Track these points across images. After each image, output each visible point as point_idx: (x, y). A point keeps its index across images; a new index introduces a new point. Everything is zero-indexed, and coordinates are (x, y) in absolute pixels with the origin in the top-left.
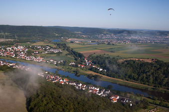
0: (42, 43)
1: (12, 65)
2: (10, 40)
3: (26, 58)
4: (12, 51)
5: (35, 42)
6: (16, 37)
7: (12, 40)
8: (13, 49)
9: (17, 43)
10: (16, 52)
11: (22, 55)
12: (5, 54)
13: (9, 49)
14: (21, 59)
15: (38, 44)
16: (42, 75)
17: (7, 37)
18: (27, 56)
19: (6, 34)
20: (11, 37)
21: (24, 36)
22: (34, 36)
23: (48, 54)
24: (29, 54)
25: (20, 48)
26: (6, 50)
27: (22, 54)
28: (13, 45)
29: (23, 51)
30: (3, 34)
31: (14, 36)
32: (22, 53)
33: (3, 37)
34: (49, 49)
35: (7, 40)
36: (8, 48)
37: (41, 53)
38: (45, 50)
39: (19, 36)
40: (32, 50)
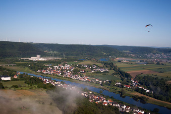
0: (89, 62)
1: (57, 83)
2: (58, 58)
3: (71, 76)
4: (59, 70)
5: (82, 61)
6: (64, 56)
7: (60, 59)
8: (60, 67)
9: (64, 62)
10: (62, 70)
11: (69, 74)
12: (52, 73)
13: (56, 68)
14: (67, 77)
15: (85, 63)
16: (86, 95)
17: (55, 55)
18: (73, 75)
19: (55, 52)
20: (59, 56)
21: (72, 55)
22: (82, 54)
23: (94, 73)
24: (75, 72)
25: (67, 66)
26: (53, 68)
27: (68, 73)
28: (60, 63)
29: (70, 70)
30: (52, 52)
31: (62, 54)
32: (69, 71)
33: (52, 56)
34: (96, 68)
35: (56, 58)
36: (55, 67)
37: (88, 72)
38: (92, 69)
39: (67, 55)
40: (79, 69)
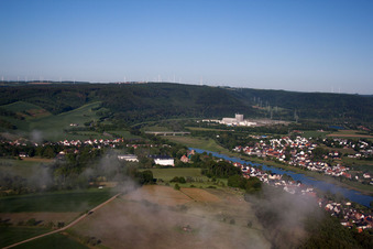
0: (352, 134)
1: (273, 177)
2: (281, 122)
3: (307, 164)
4: (281, 148)
5: (336, 130)
6: (296, 117)
7: (287, 123)
8: (283, 142)
9: (294, 131)
10: (288, 150)
11: (302, 157)
12: (265, 154)
13: (276, 143)
14: (297, 166)
15: (342, 137)
16: (336, 209)
17: (276, 116)
18: (312, 161)
19: (276, 109)
20: (285, 117)
21: (314, 116)
22: (335, 115)
23: (361, 158)
24: (316, 156)
25: (301, 141)
26: (268, 143)
27: (300, 156)
28: (285, 133)
29: (305, 150)
30: (269, 108)
31: (291, 114)
32: (302, 153)
33: (268, 116)
34: (366, 148)
35: (276, 122)
36: (274, 141)
37: (346, 155)
38: (357, 150)
39: (303, 115)
40: (326, 148)
